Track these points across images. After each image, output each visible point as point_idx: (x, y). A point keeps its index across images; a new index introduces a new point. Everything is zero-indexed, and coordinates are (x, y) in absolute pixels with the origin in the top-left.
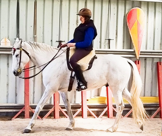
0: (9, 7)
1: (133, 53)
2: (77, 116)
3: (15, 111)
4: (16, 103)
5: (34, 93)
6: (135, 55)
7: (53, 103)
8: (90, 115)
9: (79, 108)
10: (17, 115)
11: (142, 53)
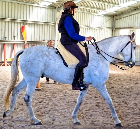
1: (24, 42)
6: (25, 42)
8: (7, 65)
11: (28, 42)
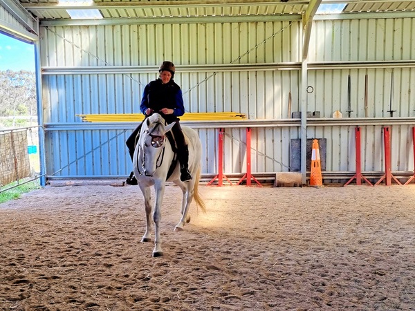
0: (341, 82)
2: (409, 183)
3: (347, 178)
4: (348, 170)
5: (365, 161)
7: (384, 170)
9: (412, 175)
10: (349, 182)
